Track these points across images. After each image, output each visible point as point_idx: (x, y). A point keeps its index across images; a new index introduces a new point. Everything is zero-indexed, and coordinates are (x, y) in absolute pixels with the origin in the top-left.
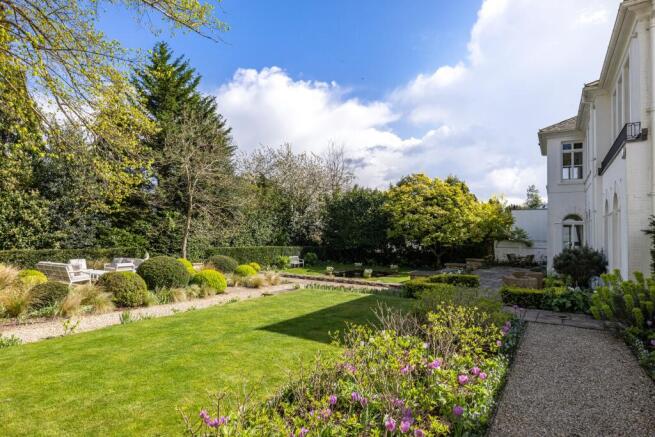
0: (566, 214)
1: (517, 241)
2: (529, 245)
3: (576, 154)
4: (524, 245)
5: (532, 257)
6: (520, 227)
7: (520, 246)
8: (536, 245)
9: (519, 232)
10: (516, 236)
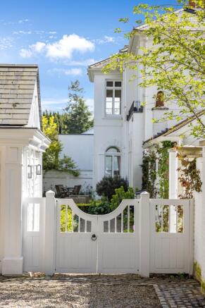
0: (108, 146)
1: (65, 170)
2: (76, 175)
3: (116, 91)
4: (72, 176)
5: (79, 187)
6: (68, 155)
7: (67, 175)
8: (82, 174)
9: (67, 161)
10: (64, 165)
